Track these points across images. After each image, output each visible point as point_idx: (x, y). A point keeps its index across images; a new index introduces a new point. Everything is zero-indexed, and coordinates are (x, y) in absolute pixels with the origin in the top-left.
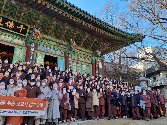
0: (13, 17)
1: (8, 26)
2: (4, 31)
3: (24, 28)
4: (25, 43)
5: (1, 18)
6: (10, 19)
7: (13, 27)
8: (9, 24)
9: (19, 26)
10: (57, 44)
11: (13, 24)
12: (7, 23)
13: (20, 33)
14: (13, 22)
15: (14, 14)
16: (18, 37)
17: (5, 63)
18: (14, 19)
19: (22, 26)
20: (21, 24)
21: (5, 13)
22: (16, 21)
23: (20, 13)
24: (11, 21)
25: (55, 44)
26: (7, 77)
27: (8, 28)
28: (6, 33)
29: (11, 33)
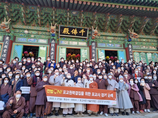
0: (75, 25)
1: (73, 33)
2: (71, 38)
3: (84, 32)
4: (87, 44)
5: (68, 28)
6: (74, 27)
7: (77, 33)
8: (73, 31)
9: (80, 31)
10: (114, 37)
11: (77, 31)
12: (72, 31)
13: (83, 36)
14: (76, 29)
15: (75, 22)
16: (81, 40)
17: (77, 63)
18: (76, 26)
19: (83, 30)
20: (82, 29)
21: (70, 24)
22: (78, 27)
23: (80, 20)
24: (75, 29)
25: (112, 38)
26: (80, 73)
27: (74, 35)
28: (73, 39)
29: (76, 38)
